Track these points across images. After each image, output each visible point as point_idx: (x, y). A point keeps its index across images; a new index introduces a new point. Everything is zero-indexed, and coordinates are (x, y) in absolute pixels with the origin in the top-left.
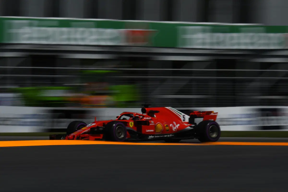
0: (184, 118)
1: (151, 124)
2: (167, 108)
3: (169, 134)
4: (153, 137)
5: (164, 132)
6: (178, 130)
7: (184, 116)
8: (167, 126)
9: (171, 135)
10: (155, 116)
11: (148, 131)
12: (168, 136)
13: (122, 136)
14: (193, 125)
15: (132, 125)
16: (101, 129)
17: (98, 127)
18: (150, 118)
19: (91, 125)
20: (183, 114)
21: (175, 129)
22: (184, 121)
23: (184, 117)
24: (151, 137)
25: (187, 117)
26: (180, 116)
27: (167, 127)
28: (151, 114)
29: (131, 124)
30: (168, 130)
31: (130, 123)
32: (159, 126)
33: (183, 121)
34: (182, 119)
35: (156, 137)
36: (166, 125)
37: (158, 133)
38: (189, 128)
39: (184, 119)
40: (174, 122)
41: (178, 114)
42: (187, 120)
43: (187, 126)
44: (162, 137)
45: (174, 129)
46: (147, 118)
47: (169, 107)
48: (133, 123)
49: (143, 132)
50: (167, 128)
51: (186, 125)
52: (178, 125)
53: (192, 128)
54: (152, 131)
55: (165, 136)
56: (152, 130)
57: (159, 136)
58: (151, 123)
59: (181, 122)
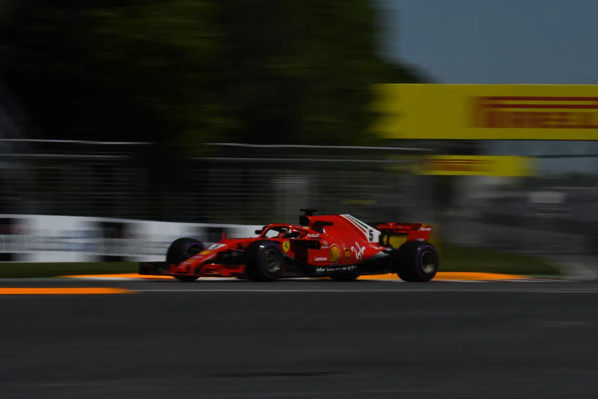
0: (371, 235)
1: (322, 247)
2: (343, 216)
3: (351, 266)
4: (324, 270)
5: (343, 261)
6: (364, 257)
7: (371, 231)
8: (347, 250)
9: (352, 267)
10: (324, 231)
11: (318, 259)
12: (349, 268)
13: (277, 268)
14: (389, 249)
15: (287, 248)
16: (234, 254)
17: (229, 251)
18: (318, 235)
19: (216, 246)
20: (370, 228)
21: (359, 257)
22: (371, 240)
23: (371, 233)
24: (320, 270)
25: (377, 233)
26: (365, 231)
27: (347, 252)
28: (317, 227)
29: (286, 245)
30: (349, 257)
31: (284, 244)
32: (336, 250)
33: (369, 241)
34: (368, 237)
35: (329, 270)
36: (345, 249)
37: (332, 263)
38: (381, 253)
39: (371, 237)
40: (356, 243)
41: (360, 227)
42: (376, 240)
43: (378, 251)
44: (339, 271)
45: (358, 255)
46: (313, 236)
47: (347, 215)
48: (288, 244)
49: (310, 262)
50: (348, 254)
51: (376, 248)
52: (364, 248)
53: (387, 254)
54: (325, 259)
55: (344, 269)
56: (324, 257)
57: (333, 270)
58: (323, 245)
59: (366, 242)
